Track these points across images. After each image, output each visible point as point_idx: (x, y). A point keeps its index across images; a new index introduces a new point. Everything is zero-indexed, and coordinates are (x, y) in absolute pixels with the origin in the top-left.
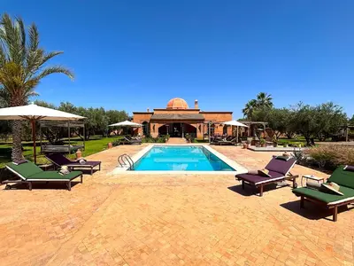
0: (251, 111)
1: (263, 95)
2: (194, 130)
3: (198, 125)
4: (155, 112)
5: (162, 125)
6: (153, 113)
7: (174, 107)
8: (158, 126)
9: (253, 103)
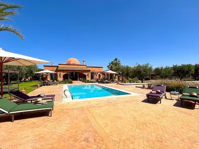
0: (112, 67)
1: (116, 59)
2: (85, 76)
3: (87, 73)
4: (59, 66)
5: (65, 73)
6: (58, 67)
7: (71, 63)
8: (62, 74)
9: (112, 63)
